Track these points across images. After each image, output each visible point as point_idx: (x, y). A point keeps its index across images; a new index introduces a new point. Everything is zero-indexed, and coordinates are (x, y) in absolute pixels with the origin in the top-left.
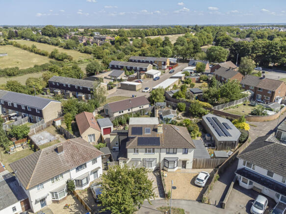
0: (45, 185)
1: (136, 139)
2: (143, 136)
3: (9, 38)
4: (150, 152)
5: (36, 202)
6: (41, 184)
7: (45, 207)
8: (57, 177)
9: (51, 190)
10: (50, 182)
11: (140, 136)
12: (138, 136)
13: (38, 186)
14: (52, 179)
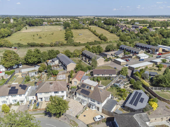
0: (42, 94)
1: (81, 89)
2: (84, 89)
3: (90, 25)
4: (84, 97)
5: (39, 98)
6: (41, 93)
7: (42, 101)
8: (47, 93)
9: (45, 96)
10: (44, 93)
11: (83, 89)
12: (82, 88)
13: (40, 93)
14: (45, 93)
